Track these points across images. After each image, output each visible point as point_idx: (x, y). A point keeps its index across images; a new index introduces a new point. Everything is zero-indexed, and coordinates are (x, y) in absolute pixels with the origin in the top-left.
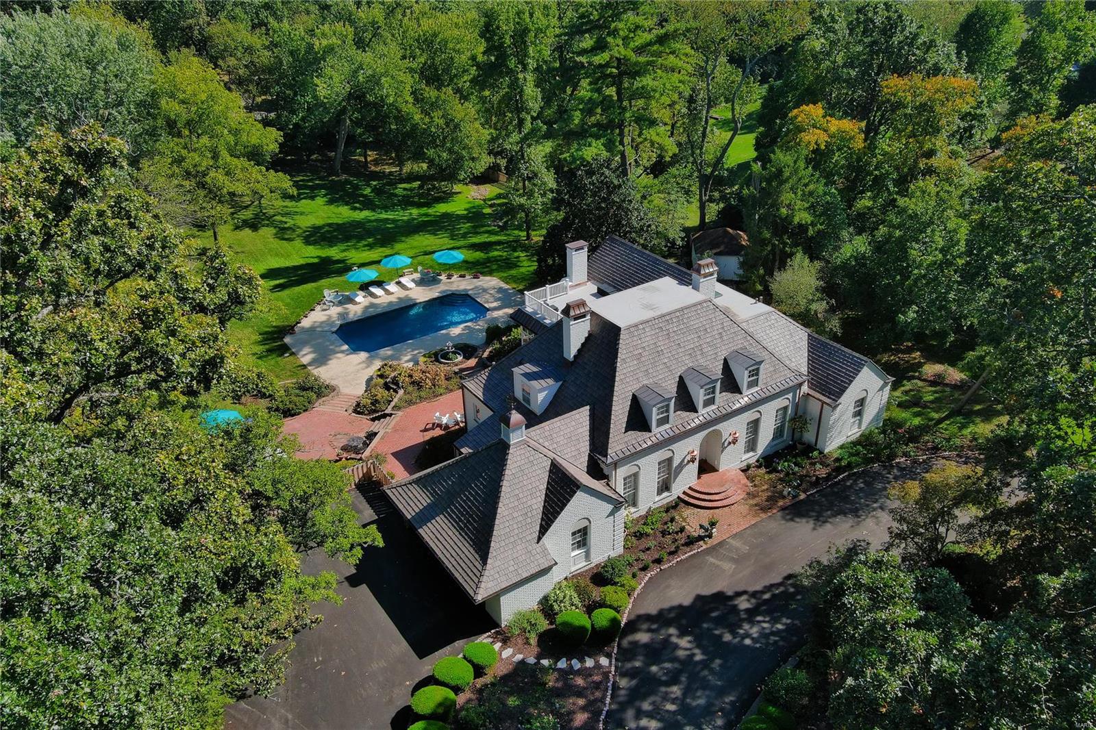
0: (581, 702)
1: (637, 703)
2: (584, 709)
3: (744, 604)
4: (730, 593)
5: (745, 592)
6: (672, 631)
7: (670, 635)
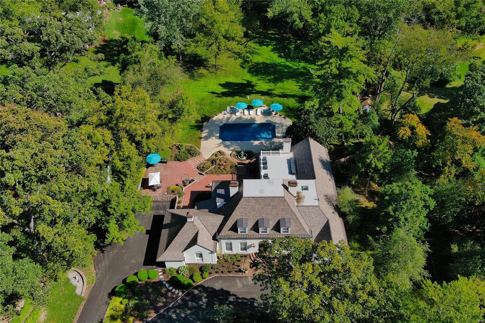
0: (164, 300)
1: (177, 309)
2: (163, 302)
3: (231, 299)
4: (231, 293)
5: (235, 296)
6: (205, 295)
7: (203, 296)
